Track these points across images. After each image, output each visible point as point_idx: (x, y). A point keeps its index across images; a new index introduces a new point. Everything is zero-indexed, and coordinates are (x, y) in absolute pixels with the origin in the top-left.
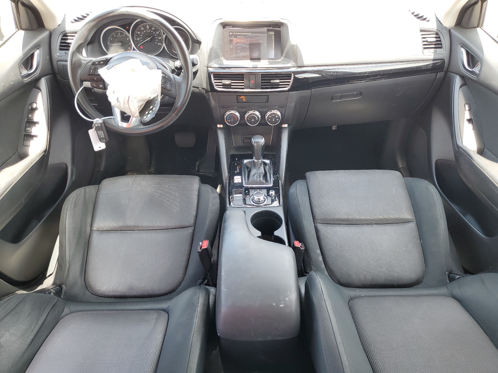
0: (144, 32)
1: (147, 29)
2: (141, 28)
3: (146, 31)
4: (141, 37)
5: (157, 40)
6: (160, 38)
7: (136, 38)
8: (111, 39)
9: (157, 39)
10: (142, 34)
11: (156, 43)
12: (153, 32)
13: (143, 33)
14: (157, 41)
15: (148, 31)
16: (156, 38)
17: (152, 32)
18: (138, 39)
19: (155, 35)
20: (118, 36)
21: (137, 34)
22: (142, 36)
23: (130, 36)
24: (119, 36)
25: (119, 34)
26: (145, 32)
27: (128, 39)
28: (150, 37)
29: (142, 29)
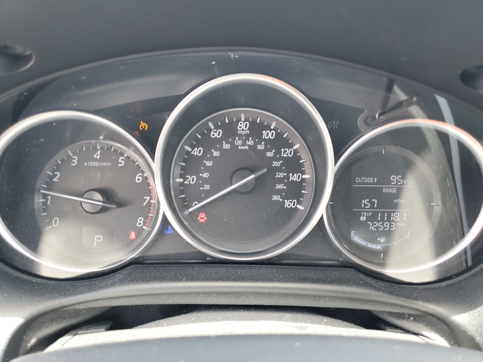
0: (221, 149)
1: (240, 136)
2: (210, 130)
3: (232, 143)
4: (207, 169)
5: (280, 186)
6: (295, 178)
7: (182, 176)
8: (51, 177)
9: (280, 181)
10: (212, 158)
11: (275, 198)
12: (267, 150)
13: (216, 154)
14: (279, 192)
15: (244, 144)
16: (280, 175)
17: (259, 147)
18: (192, 180)
19: (276, 164)
20: (92, 164)
21: (189, 158)
22: (209, 164)
23: (156, 165)
24: (96, 164)
25: (97, 156)
26: (226, 146)
27: (138, 179)
28: (252, 172)
29: (216, 134)
